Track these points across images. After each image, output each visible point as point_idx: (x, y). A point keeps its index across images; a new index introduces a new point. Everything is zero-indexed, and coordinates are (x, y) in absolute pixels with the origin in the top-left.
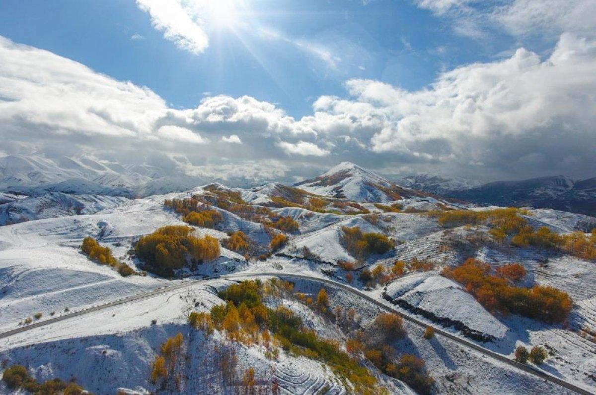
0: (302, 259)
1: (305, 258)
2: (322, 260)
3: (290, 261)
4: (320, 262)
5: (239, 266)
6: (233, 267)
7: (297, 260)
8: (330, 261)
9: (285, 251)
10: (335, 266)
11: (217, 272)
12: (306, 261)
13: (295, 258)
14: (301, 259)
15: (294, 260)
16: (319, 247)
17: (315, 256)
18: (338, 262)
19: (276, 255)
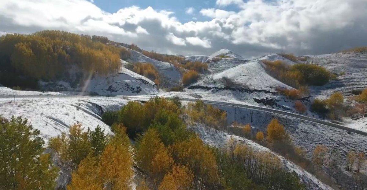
0: (224, 89)
1: (227, 88)
2: (252, 88)
3: (207, 92)
4: (250, 91)
5: (147, 89)
6: (138, 88)
7: (217, 91)
8: (264, 89)
9: (200, 83)
10: (273, 94)
11: (113, 91)
12: (229, 91)
13: (214, 89)
14: (221, 89)
15: (212, 91)
16: (242, 77)
17: (240, 85)
18: (276, 89)
19: (189, 88)
